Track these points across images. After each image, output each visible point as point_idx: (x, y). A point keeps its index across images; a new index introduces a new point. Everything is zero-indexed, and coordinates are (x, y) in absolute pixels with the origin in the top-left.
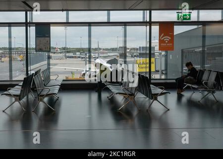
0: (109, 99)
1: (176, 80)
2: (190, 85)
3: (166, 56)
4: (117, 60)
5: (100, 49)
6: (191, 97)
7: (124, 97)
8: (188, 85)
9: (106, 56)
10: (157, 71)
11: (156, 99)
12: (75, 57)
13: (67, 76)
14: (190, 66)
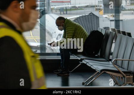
4: (97, 18)
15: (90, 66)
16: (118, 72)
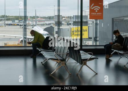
0: (43, 64)
1: (105, 46)
2: (117, 51)
3: (96, 24)
4: (53, 28)
5: (38, 17)
6: (118, 62)
7: (57, 62)
8: (115, 51)
9: (43, 24)
10: (90, 38)
11: (85, 64)
12: (14, 25)
13: (6, 42)
14: (117, 33)
15: (44, 55)
16: (57, 60)
